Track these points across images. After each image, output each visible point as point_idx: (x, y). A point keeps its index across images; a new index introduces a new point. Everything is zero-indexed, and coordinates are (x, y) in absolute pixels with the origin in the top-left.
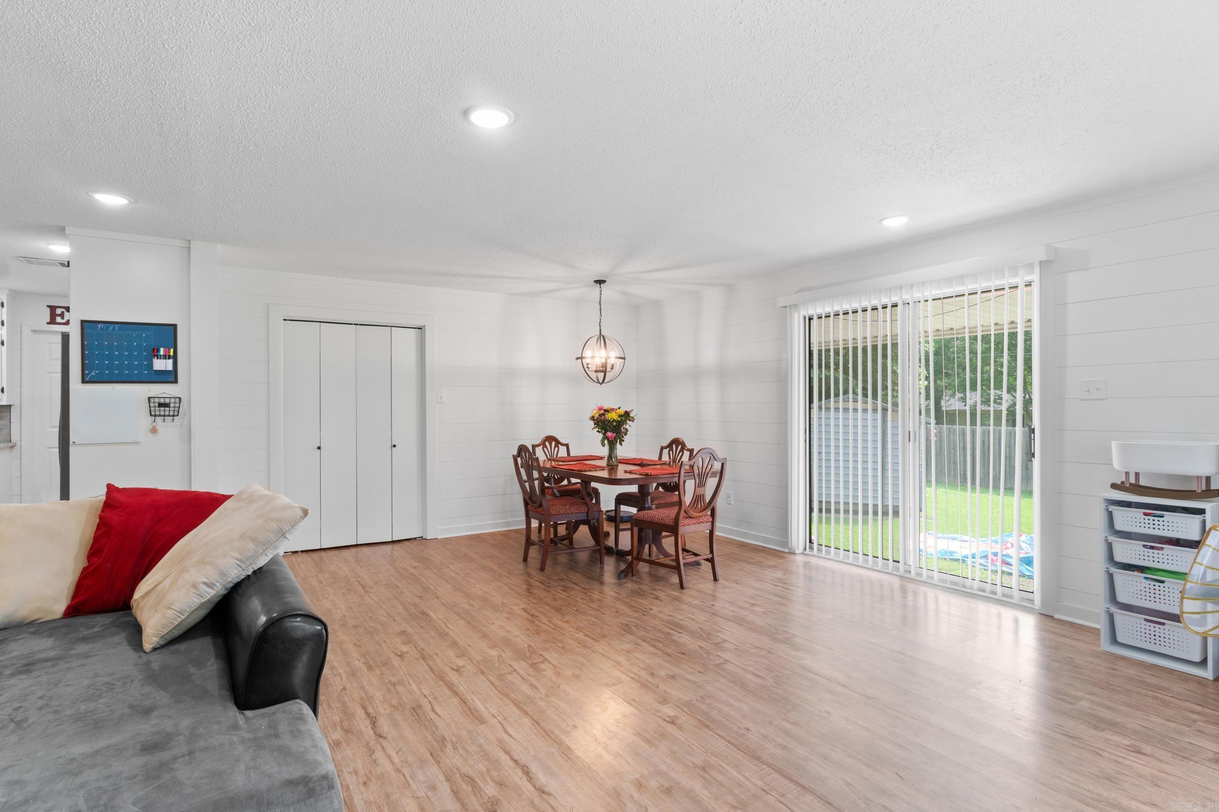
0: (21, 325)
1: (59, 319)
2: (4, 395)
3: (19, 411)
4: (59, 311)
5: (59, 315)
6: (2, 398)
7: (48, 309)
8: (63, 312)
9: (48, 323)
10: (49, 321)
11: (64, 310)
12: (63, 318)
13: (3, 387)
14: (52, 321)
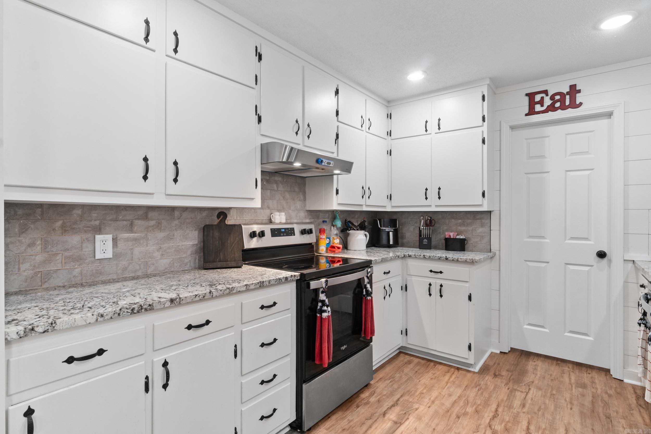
0: (500, 122)
1: (538, 108)
2: (485, 200)
3: (498, 218)
4: (538, 98)
5: (538, 103)
6: (483, 203)
7: (527, 99)
8: (542, 98)
9: (526, 115)
10: (527, 111)
11: (543, 95)
12: (542, 106)
13: (484, 191)
14: (532, 112)
